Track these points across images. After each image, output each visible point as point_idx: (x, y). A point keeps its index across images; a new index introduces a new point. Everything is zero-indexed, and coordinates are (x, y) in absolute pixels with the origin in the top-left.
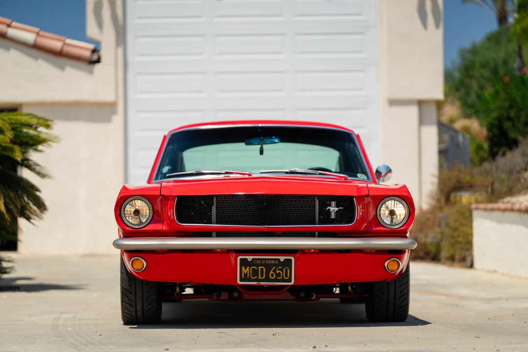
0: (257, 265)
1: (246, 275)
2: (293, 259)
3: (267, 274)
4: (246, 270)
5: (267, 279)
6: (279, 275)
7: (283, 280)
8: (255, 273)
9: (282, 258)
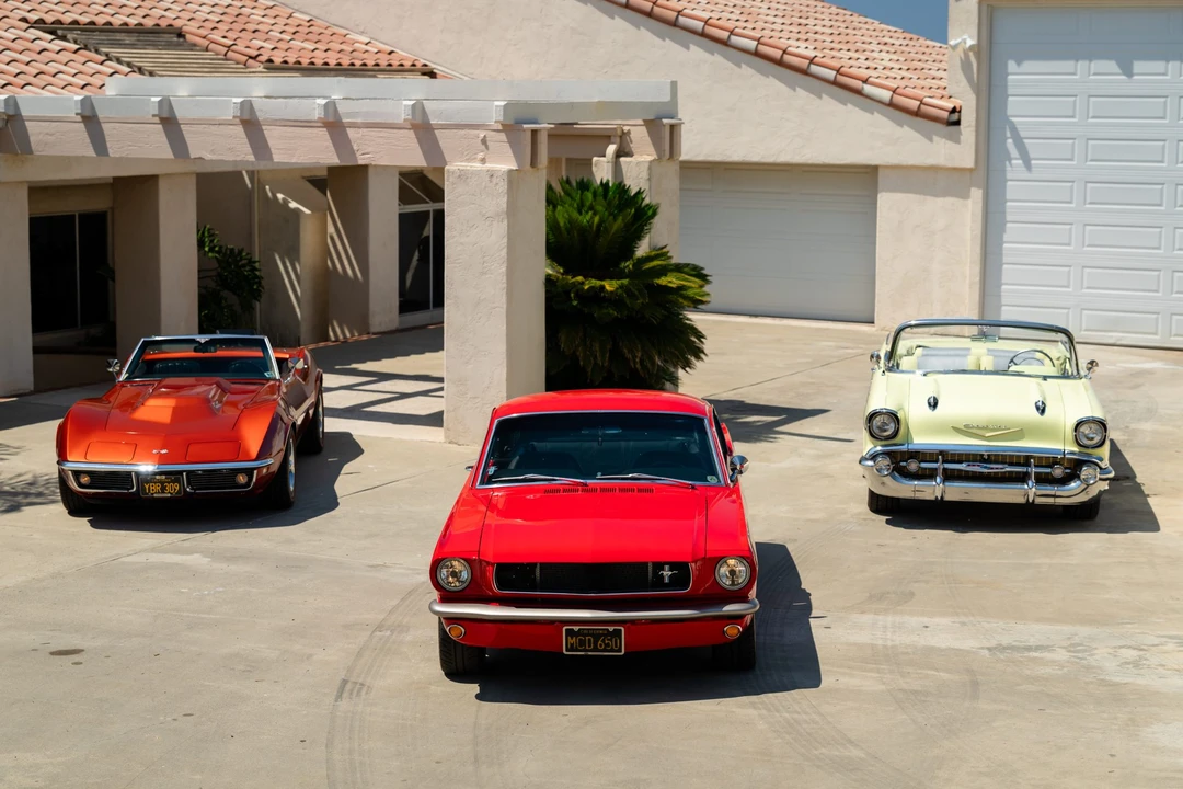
0: (585, 635)
1: (572, 645)
2: (623, 629)
3: (596, 643)
4: (572, 641)
5: (595, 650)
6: (608, 645)
7: (612, 651)
8: (582, 643)
9: (611, 629)
